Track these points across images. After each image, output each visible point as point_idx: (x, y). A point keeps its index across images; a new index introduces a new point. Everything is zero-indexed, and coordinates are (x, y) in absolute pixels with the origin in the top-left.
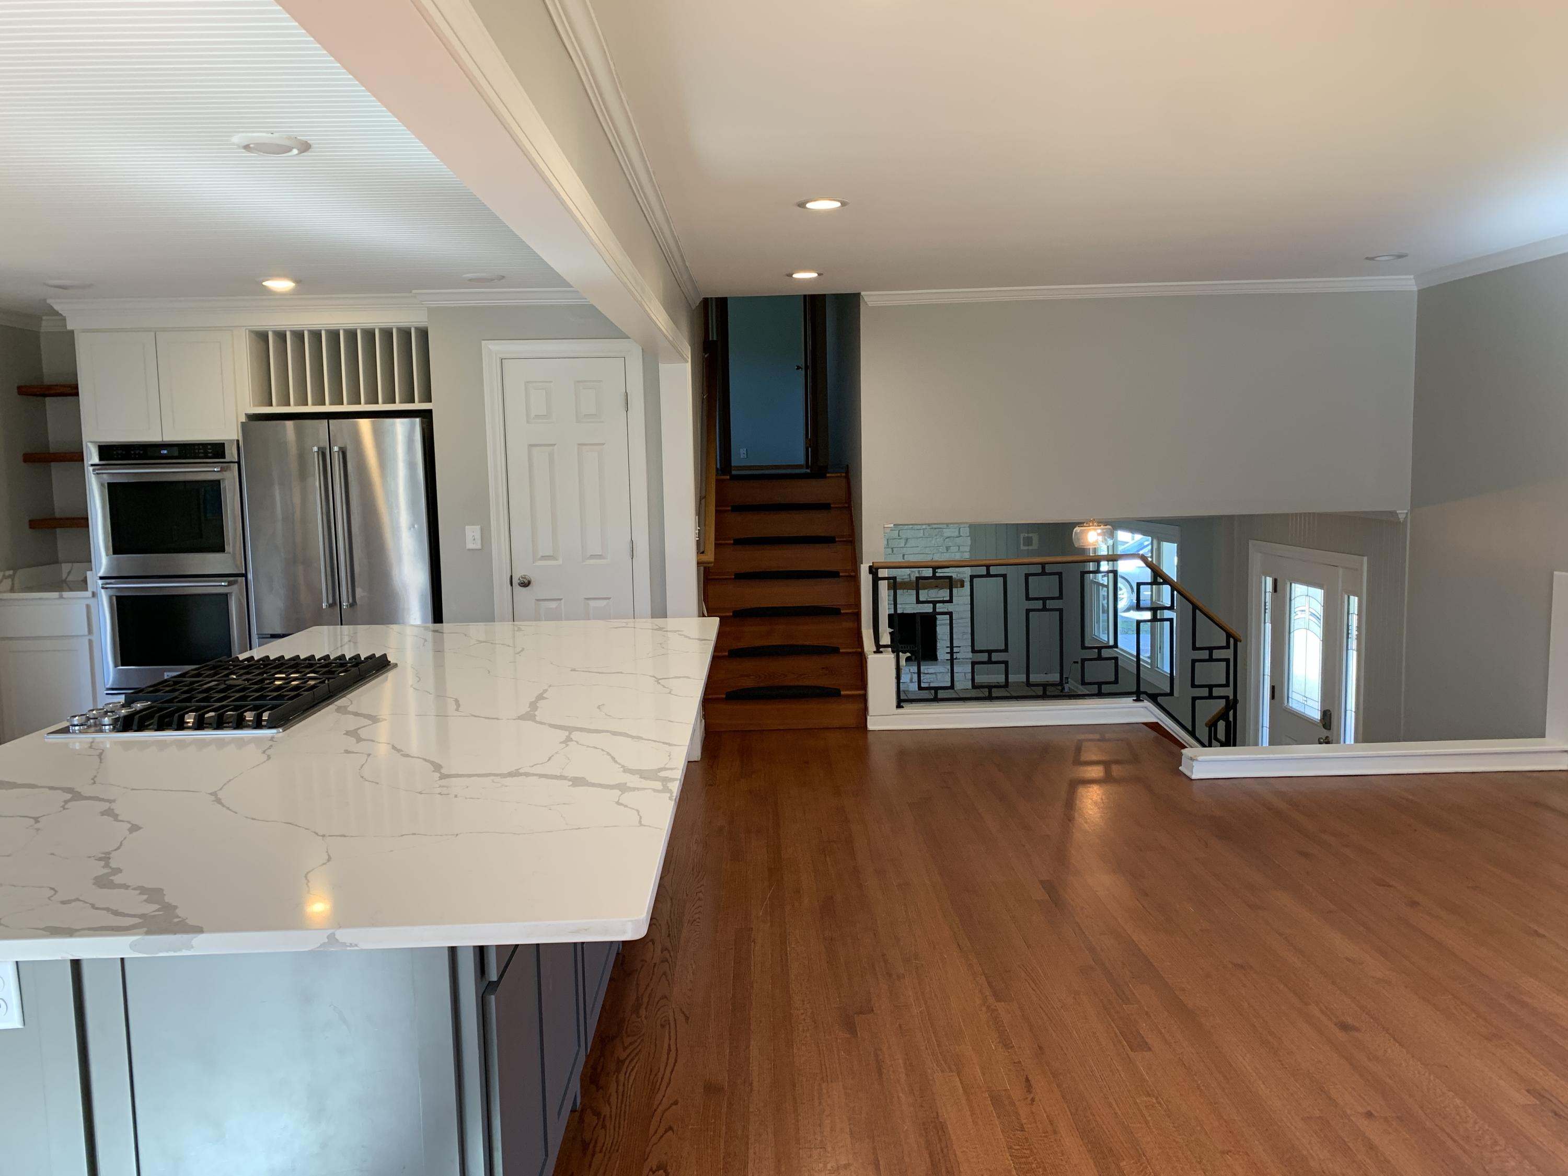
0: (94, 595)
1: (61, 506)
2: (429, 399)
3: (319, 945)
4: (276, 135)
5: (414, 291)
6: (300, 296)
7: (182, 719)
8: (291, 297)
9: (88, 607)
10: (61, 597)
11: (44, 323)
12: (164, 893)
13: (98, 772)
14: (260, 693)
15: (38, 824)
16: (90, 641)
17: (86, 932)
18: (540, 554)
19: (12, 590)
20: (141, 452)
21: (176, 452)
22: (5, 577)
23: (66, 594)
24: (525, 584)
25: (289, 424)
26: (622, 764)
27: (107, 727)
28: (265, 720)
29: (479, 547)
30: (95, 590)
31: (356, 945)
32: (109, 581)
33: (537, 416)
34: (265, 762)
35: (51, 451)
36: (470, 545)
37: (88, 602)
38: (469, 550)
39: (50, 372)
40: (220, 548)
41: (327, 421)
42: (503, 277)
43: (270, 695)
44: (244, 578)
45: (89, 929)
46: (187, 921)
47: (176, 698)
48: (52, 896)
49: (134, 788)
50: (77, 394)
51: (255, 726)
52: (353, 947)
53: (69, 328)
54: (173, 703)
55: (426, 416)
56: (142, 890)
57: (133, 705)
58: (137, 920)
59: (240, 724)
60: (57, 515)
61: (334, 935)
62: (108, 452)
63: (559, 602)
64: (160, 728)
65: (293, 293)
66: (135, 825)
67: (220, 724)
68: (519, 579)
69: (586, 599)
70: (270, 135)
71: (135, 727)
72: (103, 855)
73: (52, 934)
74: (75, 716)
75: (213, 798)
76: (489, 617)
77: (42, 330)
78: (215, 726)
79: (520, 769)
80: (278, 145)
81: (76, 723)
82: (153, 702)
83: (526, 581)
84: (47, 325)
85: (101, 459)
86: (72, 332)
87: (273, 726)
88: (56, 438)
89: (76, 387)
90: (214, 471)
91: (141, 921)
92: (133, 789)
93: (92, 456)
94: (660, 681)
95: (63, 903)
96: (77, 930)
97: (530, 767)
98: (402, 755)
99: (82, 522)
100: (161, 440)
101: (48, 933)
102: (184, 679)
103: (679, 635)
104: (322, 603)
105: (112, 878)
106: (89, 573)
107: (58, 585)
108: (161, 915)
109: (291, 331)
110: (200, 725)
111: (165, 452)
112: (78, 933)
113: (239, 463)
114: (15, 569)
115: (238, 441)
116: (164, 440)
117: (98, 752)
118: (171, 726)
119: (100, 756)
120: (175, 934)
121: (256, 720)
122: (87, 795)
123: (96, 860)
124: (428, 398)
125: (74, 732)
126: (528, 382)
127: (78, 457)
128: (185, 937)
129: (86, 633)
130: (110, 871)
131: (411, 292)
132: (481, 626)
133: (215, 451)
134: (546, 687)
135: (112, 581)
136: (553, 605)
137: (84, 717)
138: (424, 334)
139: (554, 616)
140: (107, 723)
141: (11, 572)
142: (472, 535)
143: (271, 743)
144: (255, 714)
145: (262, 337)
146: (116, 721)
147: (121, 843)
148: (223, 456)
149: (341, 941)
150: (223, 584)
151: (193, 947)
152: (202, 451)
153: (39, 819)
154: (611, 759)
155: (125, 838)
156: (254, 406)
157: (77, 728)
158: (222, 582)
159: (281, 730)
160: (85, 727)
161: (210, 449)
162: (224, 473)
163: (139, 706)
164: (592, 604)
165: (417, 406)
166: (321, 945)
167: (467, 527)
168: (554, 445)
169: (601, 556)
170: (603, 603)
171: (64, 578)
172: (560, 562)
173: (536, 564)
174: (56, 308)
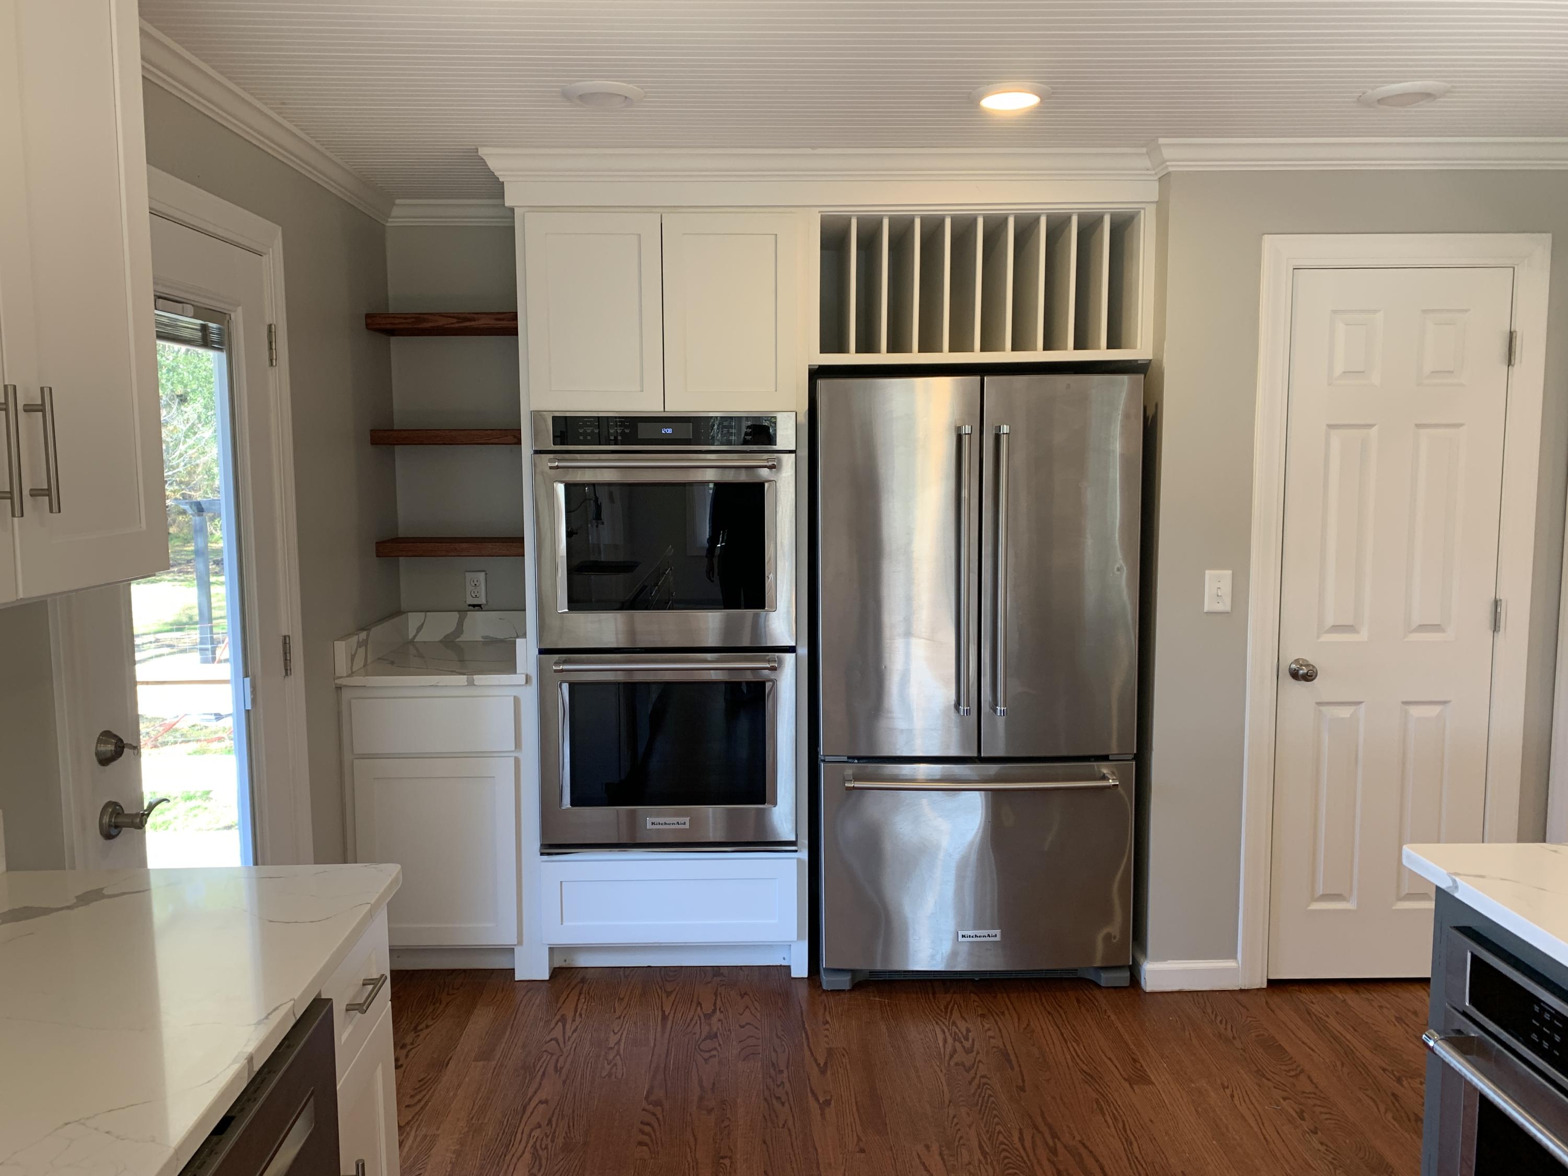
0: (528, 680)
9: (517, 700)
10: (471, 684)
11: (396, 211)
16: (517, 761)
18: (1330, 622)
20: (627, 431)
21: (687, 431)
22: (360, 644)
23: (479, 679)
24: (1307, 676)
29: (1227, 608)
30: (525, 674)
33: (1346, 374)
36: (1211, 604)
37: (517, 692)
38: (1208, 613)
41: (979, 378)
44: (793, 655)
55: (1147, 374)
63: (1356, 708)
68: (1293, 666)
69: (1402, 702)
77: (391, 223)
83: (1308, 671)
84: (397, 216)
85: (554, 442)
86: (512, 210)
89: (514, 317)
90: (752, 466)
93: (541, 437)
100: (661, 409)
109: (891, 217)
111: (670, 431)
113: (797, 452)
114: (367, 629)
115: (797, 413)
116: (665, 410)
126: (1335, 312)
127: (506, 436)
129: (513, 748)
136: (1345, 713)
139: (1346, 736)
141: (363, 635)
142: (1216, 587)
145: (836, 228)
148: (771, 440)
150: (759, 665)
156: (820, 353)
158: (757, 661)
162: (771, 470)
164: (1415, 711)
165: (1105, 354)
167: (1207, 572)
168: (1370, 426)
169: (1436, 628)
170: (1434, 710)
171: (411, 637)
172: (1363, 635)
173: (1322, 639)
174: (492, 164)
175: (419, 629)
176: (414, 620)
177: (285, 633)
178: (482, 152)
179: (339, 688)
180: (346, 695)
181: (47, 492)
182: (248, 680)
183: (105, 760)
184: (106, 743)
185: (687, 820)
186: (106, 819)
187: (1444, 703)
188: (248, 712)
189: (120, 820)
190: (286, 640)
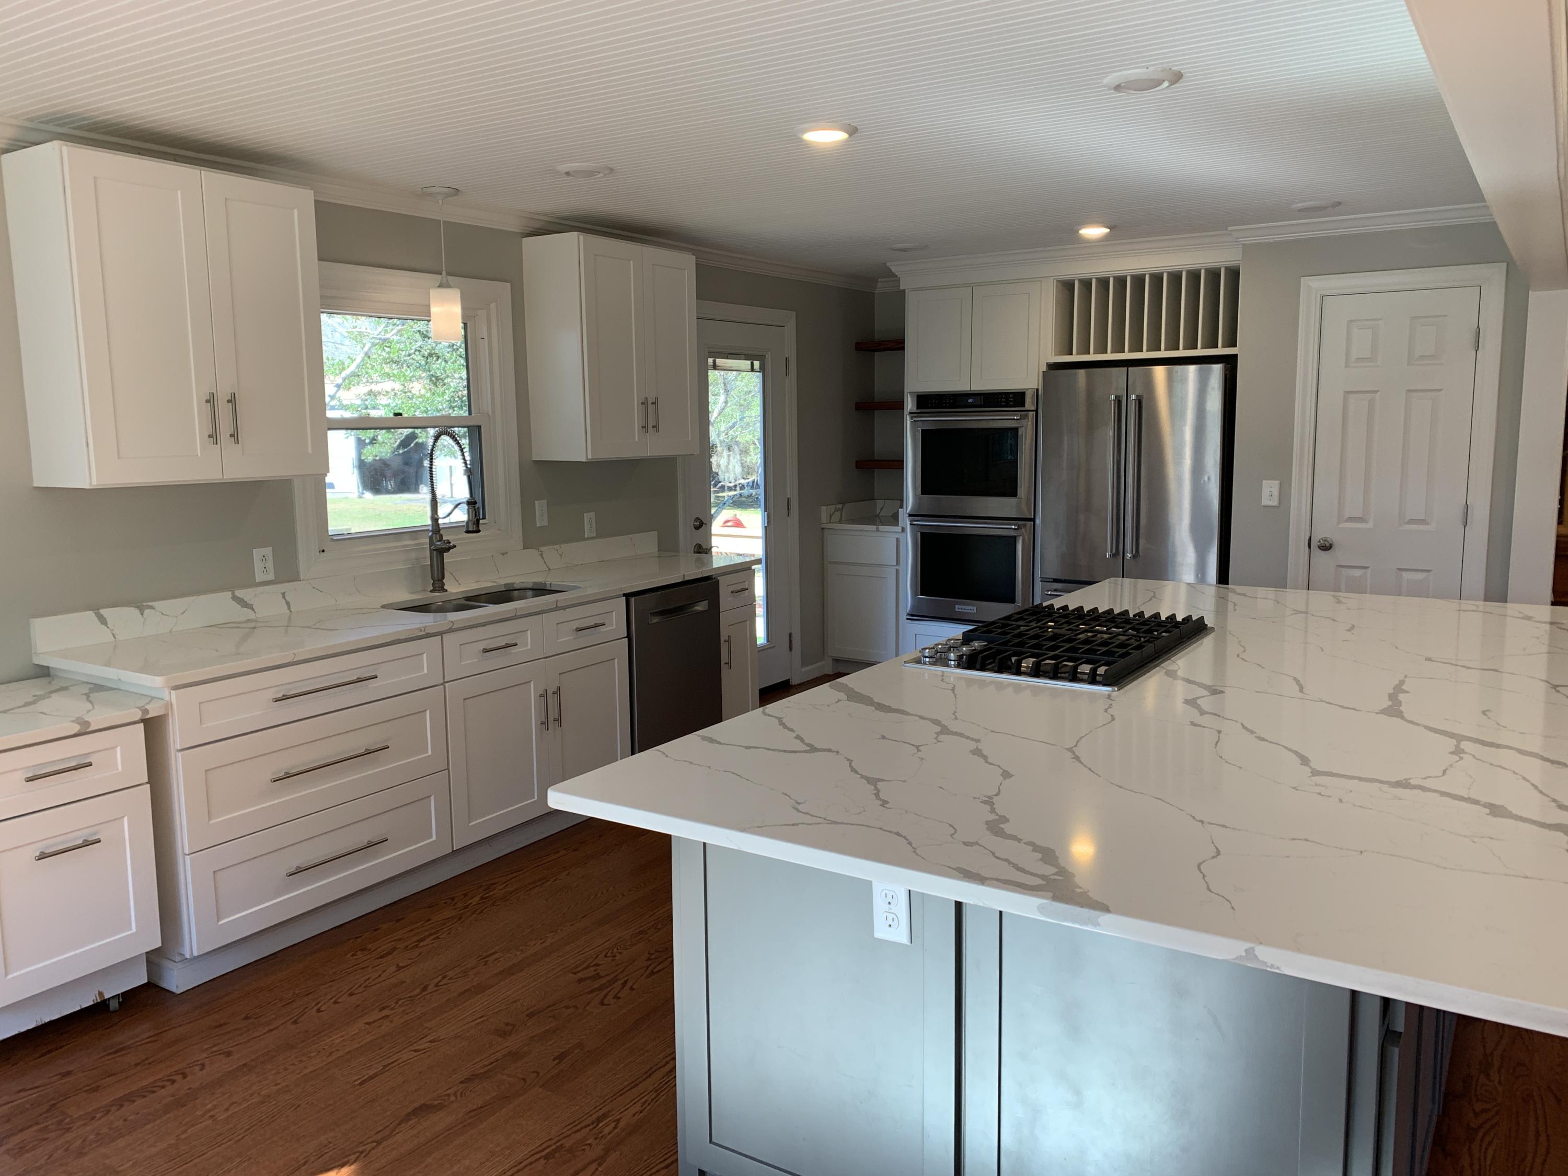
0: (903, 530)
1: (880, 449)
2: (1233, 344)
3: (1235, 956)
4: (1151, 68)
5: (1230, 228)
6: (1109, 243)
7: (1019, 663)
8: (1102, 243)
9: (898, 540)
10: (878, 530)
11: (879, 285)
12: (1057, 854)
13: (956, 708)
14: (1089, 647)
15: (919, 753)
16: (897, 571)
17: (995, 882)
18: (1347, 515)
19: (840, 522)
20: (952, 401)
21: (981, 401)
22: (836, 510)
23: (881, 528)
24: (1326, 547)
25: (1082, 373)
26: (1553, 797)
27: (953, 663)
28: (1100, 675)
29: (1275, 503)
30: (905, 526)
31: (1278, 968)
32: (916, 518)
33: (1359, 360)
34: (1110, 722)
35: (876, 400)
36: (1265, 501)
37: (897, 536)
38: (1265, 506)
39: (881, 328)
40: (1011, 491)
41: (1125, 368)
42: (1339, 203)
43: (1101, 650)
44: (1032, 523)
45: (998, 880)
46: (1089, 893)
47: (1009, 641)
48: (953, 834)
49: (994, 730)
50: (903, 348)
51: (1091, 681)
52: (1275, 969)
53: (901, 288)
54: (1007, 646)
55: (1230, 363)
56: (1036, 848)
57: (971, 644)
58: (1039, 882)
59: (1074, 677)
60: (876, 458)
61: (1254, 950)
62: (926, 401)
63: (1364, 571)
64: (999, 671)
65: (1106, 238)
66: (1007, 771)
67: (1054, 675)
68: (1319, 541)
69: (1398, 569)
70: (1145, 70)
71: (978, 666)
72: (986, 799)
73: (964, 877)
74: (925, 649)
75: (1070, 754)
76: (1280, 582)
77: (878, 291)
78: (1051, 675)
79: (1410, 779)
80: (1151, 80)
81: (927, 655)
82: (990, 642)
83: (1328, 545)
84: (882, 287)
85: (917, 408)
86: (904, 291)
87: (1109, 683)
88: (881, 389)
89: (903, 342)
90: (1014, 419)
91: (1044, 883)
92: (992, 731)
93: (910, 404)
94: (1557, 689)
95: (966, 844)
96: (988, 879)
97: (1422, 778)
98: (1256, 737)
99: (899, 464)
100: (969, 389)
101: (962, 876)
102: (1010, 623)
103: (1558, 628)
104: (1107, 552)
105: (1002, 826)
106: (900, 510)
107: (873, 519)
108: (1060, 880)
109: (1097, 279)
110: (1036, 672)
111: (970, 401)
112: (988, 882)
113: (1037, 411)
114: (844, 504)
115: (1037, 390)
116: (972, 389)
117: (951, 686)
118: (1010, 669)
119: (953, 690)
120: (1082, 907)
121: (1091, 673)
122: (954, 730)
123: (981, 802)
124: (1232, 341)
125: (925, 663)
126: (1351, 321)
127: (899, 405)
128: (1093, 913)
129: (895, 564)
130: (997, 817)
131: (1226, 230)
132: (1270, 592)
133: (1016, 399)
134: (1402, 677)
135: (919, 518)
136: (1357, 573)
137: (933, 650)
138: (1234, 274)
139: (1357, 588)
140: (953, 659)
141: (840, 506)
142: (1269, 491)
143: (1110, 702)
144: (1091, 669)
145: (1067, 286)
146: (961, 657)
147: (999, 789)
148: (1023, 404)
149: (1261, 959)
150: (1013, 527)
151: (1099, 925)
152: (1003, 400)
153: (920, 748)
154: (1531, 786)
155: (1001, 784)
156: (1055, 355)
157: (927, 660)
158: (1012, 525)
159: (1116, 689)
160: (934, 659)
161: (1012, 398)
162: (1023, 421)
163: (976, 644)
164: (1406, 576)
165: (1220, 351)
166: (1237, 957)
167: (1264, 481)
168: (1376, 392)
169: (1423, 522)
170: (1420, 576)
171: (878, 513)
172: (1370, 525)
173: (1341, 526)
174: (893, 270)
175: (882, 509)
176: (880, 503)
177: (789, 497)
178: (888, 264)
179: (823, 529)
180: (826, 532)
181: (655, 427)
182: (766, 513)
183: (697, 528)
184: (697, 522)
185: (975, 608)
186: (696, 550)
187: (1428, 571)
188: (766, 527)
189: (701, 550)
190: (789, 500)
